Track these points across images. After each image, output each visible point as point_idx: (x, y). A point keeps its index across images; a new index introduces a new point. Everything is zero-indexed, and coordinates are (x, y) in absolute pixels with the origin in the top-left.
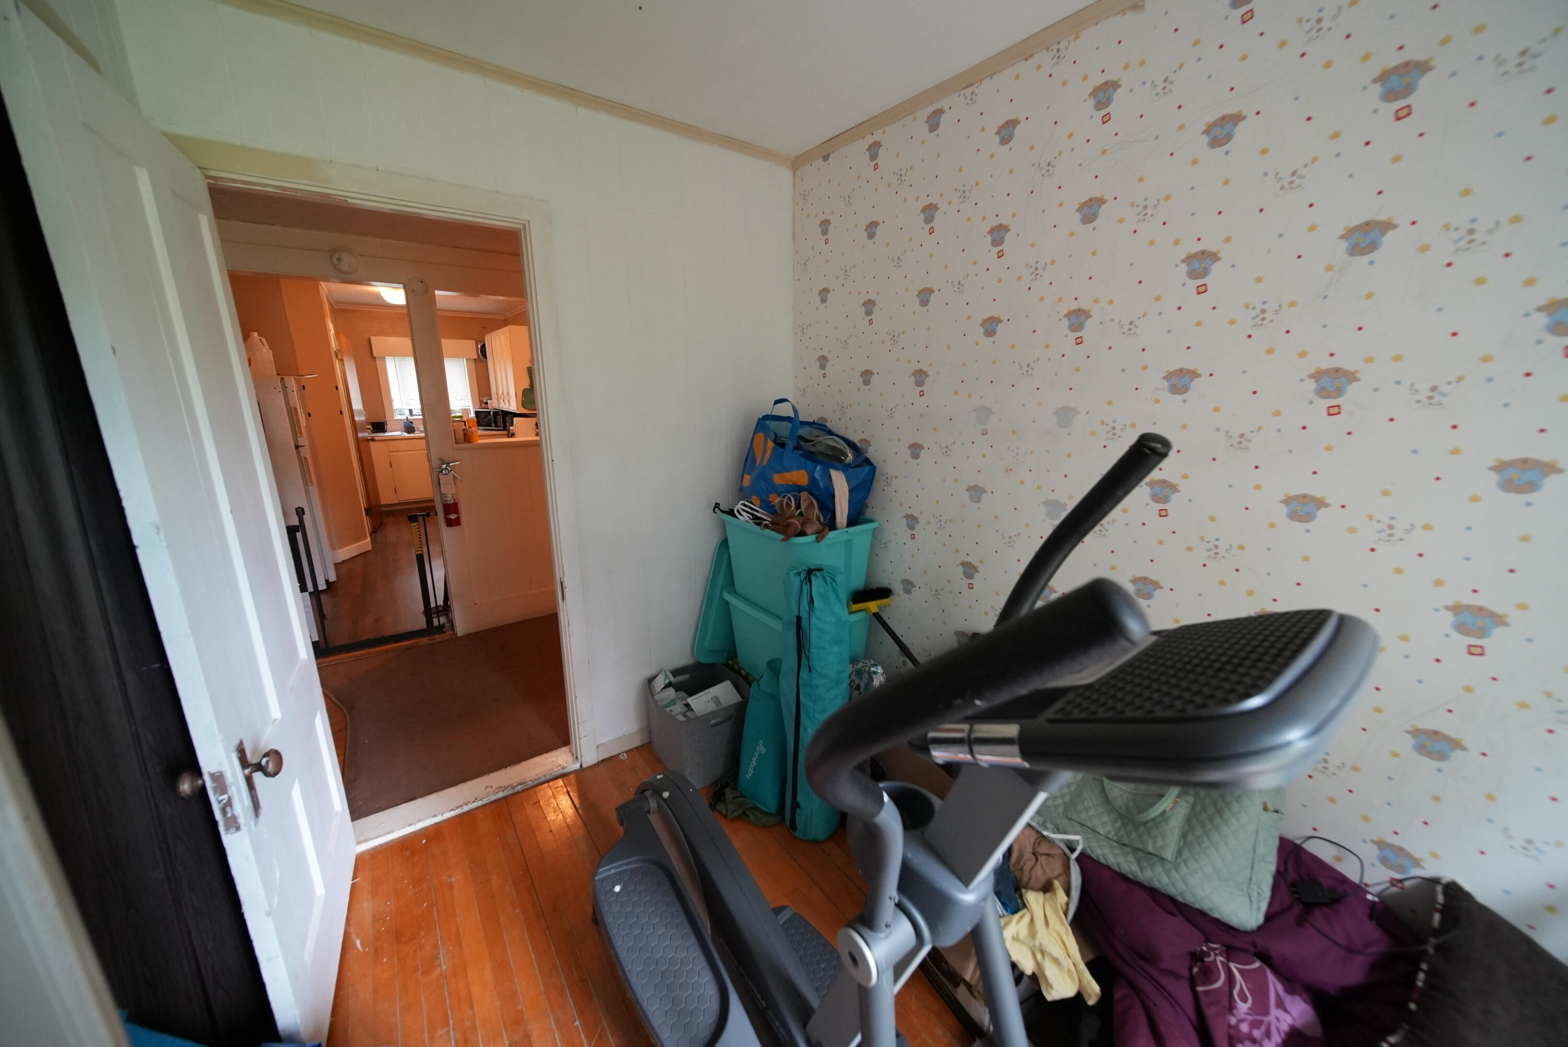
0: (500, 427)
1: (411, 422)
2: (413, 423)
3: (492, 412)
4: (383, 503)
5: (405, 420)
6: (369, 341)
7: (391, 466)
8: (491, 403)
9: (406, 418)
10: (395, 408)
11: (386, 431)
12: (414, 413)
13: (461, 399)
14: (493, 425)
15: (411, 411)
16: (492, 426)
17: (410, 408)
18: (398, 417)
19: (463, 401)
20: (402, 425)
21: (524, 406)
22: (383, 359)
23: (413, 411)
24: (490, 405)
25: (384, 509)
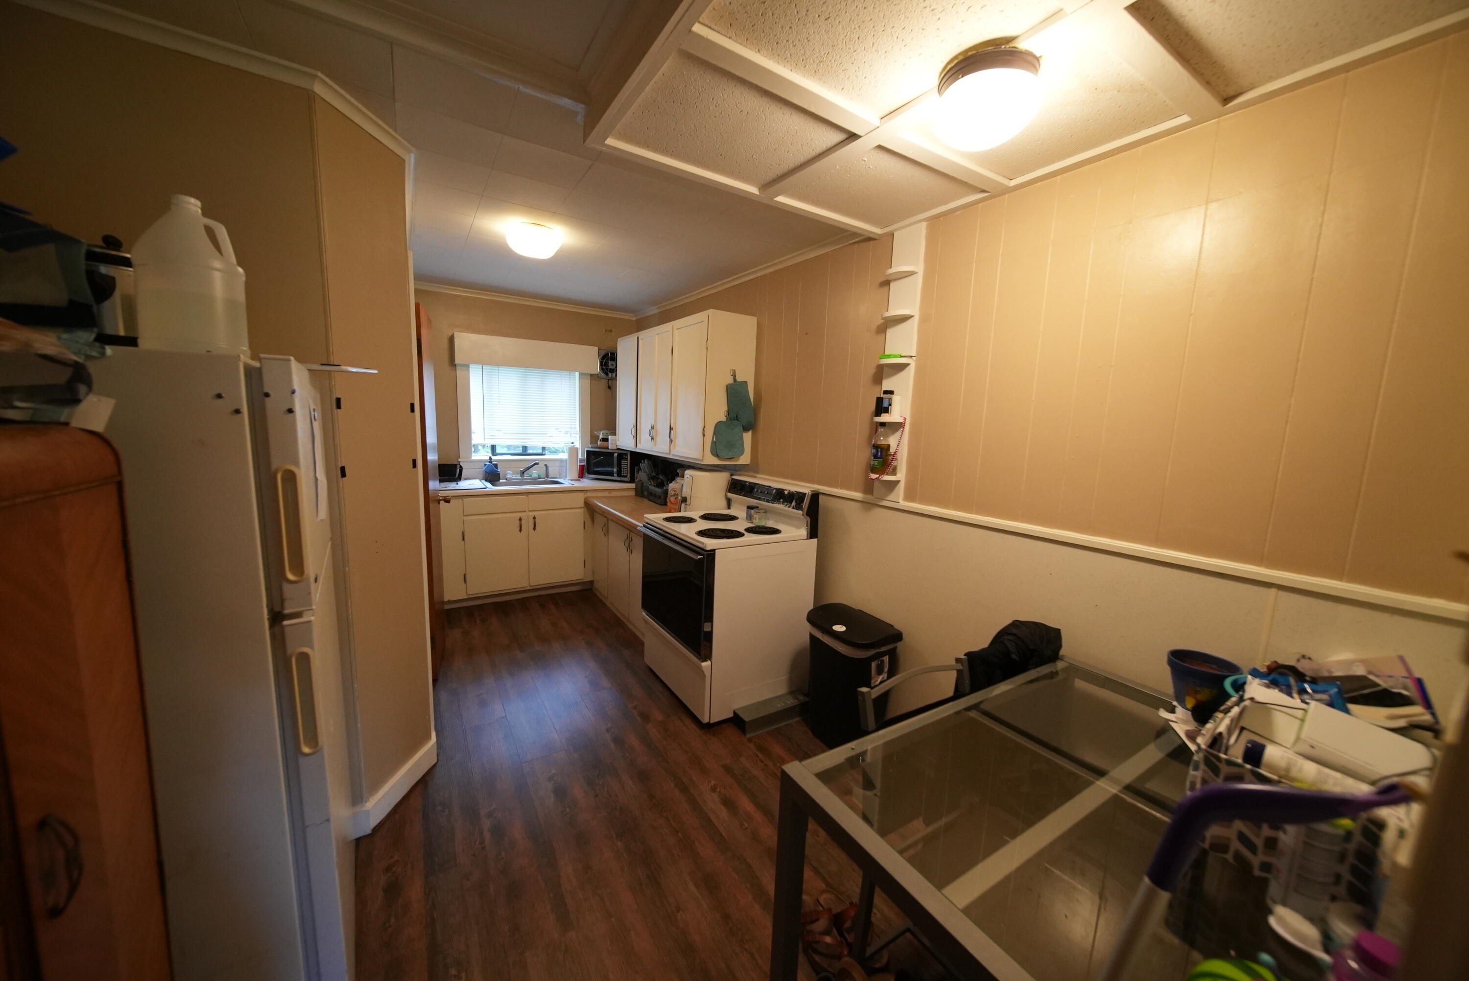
0: (625, 476)
1: (496, 466)
2: (499, 466)
3: (616, 455)
4: (446, 599)
5: (486, 461)
6: (451, 340)
7: (463, 539)
8: (612, 440)
9: (488, 458)
10: (474, 442)
11: (459, 478)
12: (498, 451)
13: (566, 433)
14: (615, 475)
15: (493, 447)
16: (613, 476)
17: (493, 443)
18: (475, 457)
19: (569, 435)
20: (481, 470)
21: (715, 453)
22: (467, 366)
23: (497, 448)
24: (612, 443)
25: (447, 607)
